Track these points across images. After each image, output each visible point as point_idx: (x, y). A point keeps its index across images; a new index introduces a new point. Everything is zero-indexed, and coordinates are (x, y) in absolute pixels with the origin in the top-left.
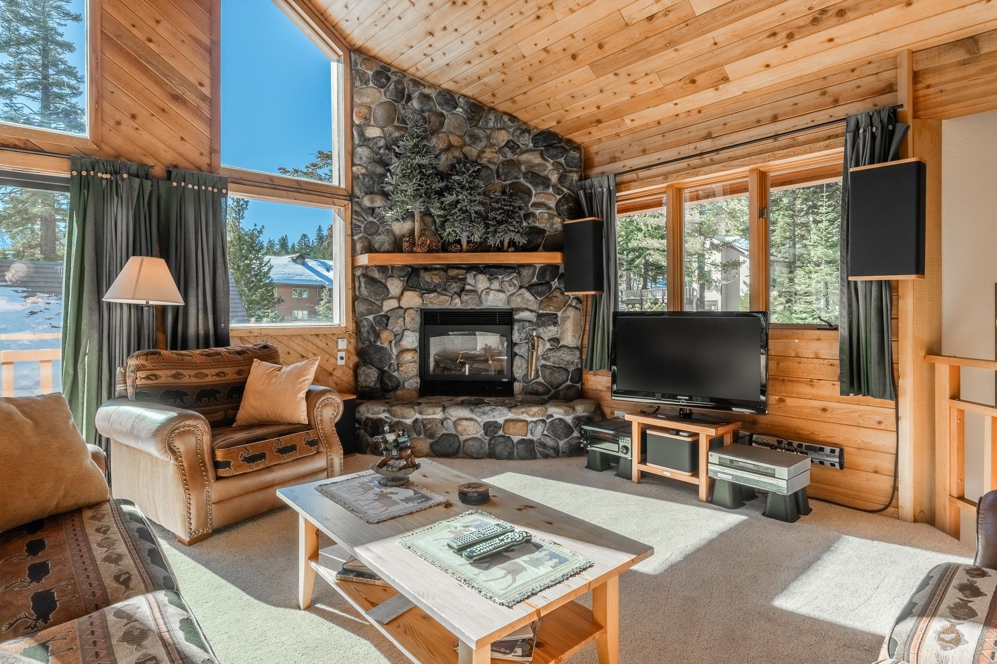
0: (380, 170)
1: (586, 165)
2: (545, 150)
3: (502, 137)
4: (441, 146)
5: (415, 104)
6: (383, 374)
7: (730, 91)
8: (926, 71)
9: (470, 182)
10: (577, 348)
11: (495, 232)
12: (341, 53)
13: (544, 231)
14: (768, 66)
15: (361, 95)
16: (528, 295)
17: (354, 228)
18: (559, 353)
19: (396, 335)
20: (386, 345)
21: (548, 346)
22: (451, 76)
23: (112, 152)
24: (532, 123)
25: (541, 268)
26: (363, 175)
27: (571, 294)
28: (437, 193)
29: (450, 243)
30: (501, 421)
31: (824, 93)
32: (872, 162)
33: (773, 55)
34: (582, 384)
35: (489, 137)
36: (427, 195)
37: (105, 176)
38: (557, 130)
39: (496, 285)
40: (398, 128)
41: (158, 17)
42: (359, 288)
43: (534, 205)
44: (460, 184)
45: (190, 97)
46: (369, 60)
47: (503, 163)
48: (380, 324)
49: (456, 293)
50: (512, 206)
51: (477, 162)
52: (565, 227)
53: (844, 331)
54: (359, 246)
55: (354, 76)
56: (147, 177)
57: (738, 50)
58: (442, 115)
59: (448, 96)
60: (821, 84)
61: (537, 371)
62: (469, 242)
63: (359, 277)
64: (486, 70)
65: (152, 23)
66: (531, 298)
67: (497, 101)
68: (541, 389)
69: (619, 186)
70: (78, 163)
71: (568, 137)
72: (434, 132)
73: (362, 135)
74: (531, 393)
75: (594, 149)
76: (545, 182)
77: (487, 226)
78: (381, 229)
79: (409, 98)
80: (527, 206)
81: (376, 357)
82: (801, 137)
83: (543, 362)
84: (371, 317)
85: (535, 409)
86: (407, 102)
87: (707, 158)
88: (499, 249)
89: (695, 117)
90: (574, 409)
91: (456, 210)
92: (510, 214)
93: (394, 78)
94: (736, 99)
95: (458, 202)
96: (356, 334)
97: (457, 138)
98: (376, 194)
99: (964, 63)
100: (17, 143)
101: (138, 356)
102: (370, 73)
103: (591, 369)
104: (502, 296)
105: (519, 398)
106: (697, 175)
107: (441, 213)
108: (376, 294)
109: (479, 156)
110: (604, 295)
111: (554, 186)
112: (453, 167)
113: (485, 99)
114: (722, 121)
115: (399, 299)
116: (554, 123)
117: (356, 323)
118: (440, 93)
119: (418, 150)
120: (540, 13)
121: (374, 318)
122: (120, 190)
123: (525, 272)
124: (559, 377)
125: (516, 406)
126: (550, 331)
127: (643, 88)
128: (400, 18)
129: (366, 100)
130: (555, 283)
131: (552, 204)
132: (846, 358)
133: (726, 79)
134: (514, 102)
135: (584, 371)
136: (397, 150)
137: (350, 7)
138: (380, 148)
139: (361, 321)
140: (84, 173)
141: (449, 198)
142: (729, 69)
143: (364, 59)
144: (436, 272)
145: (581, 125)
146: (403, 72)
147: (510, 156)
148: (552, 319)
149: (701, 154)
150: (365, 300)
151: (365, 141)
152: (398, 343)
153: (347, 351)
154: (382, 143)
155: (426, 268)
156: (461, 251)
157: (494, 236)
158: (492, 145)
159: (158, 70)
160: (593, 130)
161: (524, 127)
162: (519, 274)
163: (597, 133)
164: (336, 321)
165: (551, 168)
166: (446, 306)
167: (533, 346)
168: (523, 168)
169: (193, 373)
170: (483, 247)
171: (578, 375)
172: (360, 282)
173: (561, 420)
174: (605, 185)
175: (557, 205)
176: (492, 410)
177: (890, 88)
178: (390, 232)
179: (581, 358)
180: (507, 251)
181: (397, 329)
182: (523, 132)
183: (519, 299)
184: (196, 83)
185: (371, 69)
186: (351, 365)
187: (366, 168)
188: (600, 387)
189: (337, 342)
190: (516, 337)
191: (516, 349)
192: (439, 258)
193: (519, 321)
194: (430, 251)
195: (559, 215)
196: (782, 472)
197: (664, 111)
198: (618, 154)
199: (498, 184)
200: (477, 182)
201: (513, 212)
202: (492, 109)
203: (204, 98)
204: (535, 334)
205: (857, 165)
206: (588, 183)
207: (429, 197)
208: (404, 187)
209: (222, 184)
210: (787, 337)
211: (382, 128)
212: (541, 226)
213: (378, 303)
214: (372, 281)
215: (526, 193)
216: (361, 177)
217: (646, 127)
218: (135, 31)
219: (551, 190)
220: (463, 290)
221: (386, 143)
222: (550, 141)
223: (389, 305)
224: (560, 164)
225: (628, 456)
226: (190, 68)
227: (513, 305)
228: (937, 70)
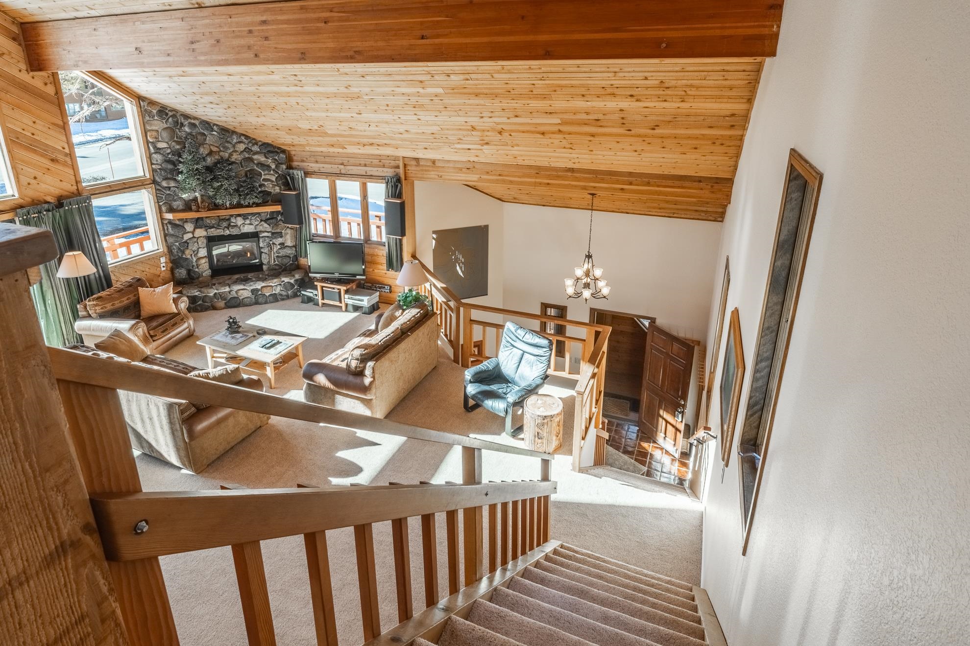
0: (170, 166)
1: (290, 159)
2: (267, 153)
3: (241, 147)
4: (206, 153)
6: (189, 271)
7: (348, 151)
10: (293, 246)
11: (245, 198)
12: (133, 101)
13: (271, 192)
15: (151, 124)
16: (266, 225)
17: (158, 199)
19: (194, 252)
20: (189, 257)
22: (209, 118)
23: (30, 200)
24: (258, 139)
25: (271, 212)
27: (288, 225)
28: (209, 182)
29: (220, 206)
30: (259, 287)
31: (380, 161)
32: (392, 196)
34: (298, 262)
35: (234, 146)
37: (34, 215)
39: (248, 222)
40: (178, 143)
41: (34, 119)
42: (167, 229)
43: (264, 180)
45: (61, 157)
46: (153, 103)
47: (243, 159)
48: (183, 247)
49: (225, 227)
51: (228, 160)
54: (164, 209)
55: (144, 114)
56: (53, 210)
58: (204, 134)
59: (207, 125)
61: (274, 259)
62: (230, 204)
63: (166, 224)
64: (230, 121)
65: (31, 124)
68: (277, 267)
70: (21, 213)
71: (279, 146)
72: (201, 144)
73: (155, 147)
74: (272, 271)
75: (293, 153)
76: (268, 169)
77: (240, 195)
78: (176, 197)
79: (182, 125)
80: (260, 181)
81: (185, 264)
83: (277, 255)
84: (177, 244)
85: (275, 279)
86: (181, 127)
88: (248, 206)
89: (337, 154)
90: (294, 276)
93: (170, 114)
96: (169, 252)
97: (215, 148)
98: (169, 180)
99: (416, 166)
101: (93, 301)
102: (155, 112)
103: (301, 257)
104: (252, 226)
105: (267, 273)
108: (178, 232)
109: (229, 157)
110: (304, 225)
111: (274, 170)
112: (216, 164)
113: (230, 127)
115: (193, 233)
116: (270, 142)
117: (168, 248)
118: (201, 123)
121: (180, 244)
122: (44, 221)
123: (263, 215)
124: (286, 261)
125: (265, 279)
126: (280, 240)
128: (176, 97)
129: (155, 127)
130: (279, 218)
131: (274, 179)
133: (345, 148)
135: (298, 257)
136: (181, 159)
137: (142, 87)
138: (168, 154)
139: (171, 246)
140: (25, 217)
143: (149, 103)
144: (213, 219)
147: (247, 156)
148: (280, 235)
149: (340, 173)
150: (172, 235)
151: (158, 150)
152: (196, 255)
153: (166, 262)
154: (169, 151)
155: (207, 217)
156: (227, 209)
157: (244, 201)
158: (236, 151)
159: (41, 149)
160: (291, 147)
161: (254, 141)
162: (259, 216)
163: (293, 148)
165: (271, 161)
166: (221, 234)
167: (271, 249)
168: (255, 162)
169: (118, 301)
170: (239, 206)
171: (296, 258)
172: (168, 226)
173: (288, 282)
174: (300, 175)
175: (276, 180)
176: (255, 284)
177: (398, 167)
178: (181, 199)
179: (296, 251)
180: (252, 207)
181: (195, 248)
182: (253, 145)
183: (261, 227)
184: (61, 149)
185: (155, 109)
186: (169, 269)
187: (161, 166)
188: (306, 263)
189: (160, 259)
190: (261, 245)
191: (262, 250)
192: (215, 213)
193: (263, 237)
194: (209, 210)
195: (278, 186)
198: (305, 159)
199: (242, 171)
201: (253, 188)
202: (234, 132)
203: (66, 155)
204: (271, 242)
205: (388, 197)
206: (291, 171)
208: (190, 181)
209: (88, 198)
210: (373, 248)
211: (167, 142)
212: (269, 191)
213: (181, 236)
214: (175, 226)
215: (259, 176)
216: (158, 170)
217: (317, 151)
218: (25, 133)
219: (272, 172)
220: (229, 225)
221: (171, 151)
222: (270, 149)
223: (187, 237)
224: (276, 160)
225: (317, 298)
226: (56, 141)
227: (258, 230)
228: (410, 165)
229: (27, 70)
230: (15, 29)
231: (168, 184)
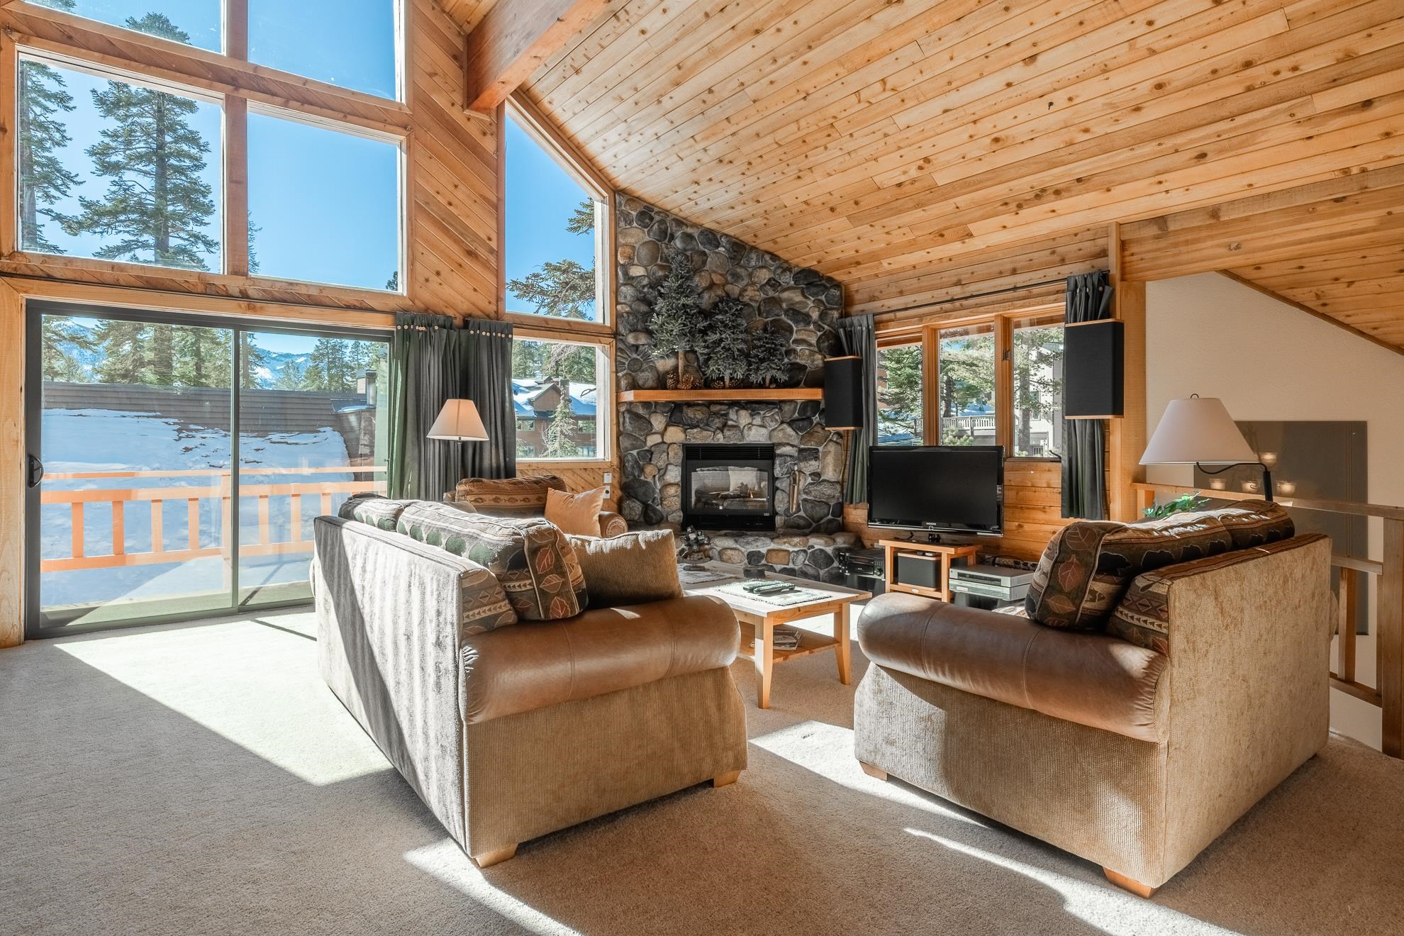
0: (644, 308)
1: (846, 302)
2: (806, 288)
3: (764, 275)
4: (704, 285)
5: (678, 243)
6: (646, 507)
7: (976, 244)
8: (1131, 241)
9: (733, 321)
10: (838, 482)
11: (758, 369)
12: (605, 194)
13: (804, 367)
14: (1005, 227)
15: (625, 235)
16: (789, 430)
17: (618, 366)
18: (819, 488)
19: (659, 470)
20: (650, 479)
21: (809, 480)
22: (714, 217)
23: (422, 306)
24: (793, 262)
25: (802, 403)
26: (627, 313)
27: (832, 429)
28: (700, 331)
29: (713, 380)
30: (764, 550)
31: (1053, 253)
32: (1085, 320)
33: (1008, 219)
34: (844, 518)
35: (750, 275)
36: (691, 334)
37: (421, 328)
38: (818, 269)
39: (758, 420)
40: (662, 268)
41: (457, 182)
42: (624, 423)
43: (796, 341)
44: (722, 322)
45: (482, 252)
46: (634, 201)
47: (764, 300)
48: (644, 459)
49: (718, 428)
50: (773, 343)
51: (738, 300)
52: (825, 363)
53: (1065, 463)
54: (623, 383)
55: (618, 218)
56: (451, 327)
57: (978, 214)
58: (704, 254)
59: (710, 236)
60: (1052, 244)
61: (798, 505)
62: (731, 379)
63: (623, 413)
64: (749, 215)
65: (451, 188)
66: (793, 433)
67: (758, 241)
68: (802, 522)
69: (878, 324)
70: (402, 319)
71: (829, 275)
72: (696, 271)
73: (626, 274)
74: (792, 527)
75: (854, 287)
76: (806, 319)
77: (750, 364)
78: (645, 366)
79: (672, 237)
80: (788, 342)
81: (641, 491)
82: (1036, 290)
83: (805, 496)
84: (635, 452)
85: (796, 540)
86: (670, 241)
87: (957, 304)
88: (761, 386)
89: (946, 264)
90: (834, 541)
91: (719, 349)
92: (772, 352)
93: (657, 218)
94: (982, 252)
95: (721, 340)
96: (620, 469)
97: (719, 277)
98: (640, 331)
99: (1157, 237)
100: (356, 303)
101: (466, 483)
102: (635, 214)
103: (851, 503)
104: (764, 431)
105: (781, 531)
106: (948, 319)
107: (706, 351)
108: (640, 430)
109: (740, 294)
110: (864, 430)
111: (815, 323)
112: (715, 305)
113: (747, 238)
114: (970, 269)
115: (662, 434)
116: (815, 263)
117: (620, 458)
118: (702, 233)
119: (682, 291)
120: (800, 174)
121: (638, 453)
122: (433, 341)
123: (786, 408)
124: (820, 511)
125: (778, 537)
126: (813, 466)
127: (898, 238)
128: (667, 168)
129: (630, 240)
130: (816, 419)
131: (813, 340)
132: (1066, 486)
133: (970, 235)
134: (776, 243)
135: (845, 506)
136: (662, 291)
137: (619, 157)
138: (644, 287)
139: (625, 456)
140: (406, 327)
141: (713, 337)
142: (972, 227)
143: (628, 200)
144: (698, 408)
145: (840, 265)
146: (666, 212)
147: (771, 293)
148: (814, 454)
149: (952, 300)
150: (629, 435)
151: (629, 280)
152: (662, 477)
153: (611, 485)
154: (645, 282)
155: (689, 404)
156: (724, 388)
157: (756, 373)
158: (753, 284)
159: (456, 229)
160: (852, 270)
161: (785, 265)
162: (780, 409)
163: (856, 273)
164: (600, 455)
165: (812, 305)
166: (709, 441)
167: (795, 480)
168: (784, 305)
170: (745, 384)
171: (840, 510)
172: (624, 417)
173: (821, 551)
174: (865, 323)
175: (818, 341)
176: (756, 541)
177: (1103, 253)
178: (654, 368)
179: (841, 492)
180: (769, 388)
181: (661, 464)
182: (784, 271)
183: (781, 435)
184: (485, 238)
185: (635, 210)
186: (615, 499)
187: (630, 307)
188: (858, 520)
189: (603, 476)
190: (778, 471)
191: (778, 484)
192: (703, 395)
193: (781, 455)
194: (694, 388)
195: (820, 351)
196: (1006, 581)
197: (917, 257)
198: (877, 294)
199: (759, 321)
200: (739, 320)
201: (775, 350)
202: (753, 248)
203: (491, 251)
204: (796, 468)
205: (1075, 321)
206: (848, 320)
207: (693, 336)
208: (670, 327)
209: (508, 328)
210: (1024, 469)
211: (645, 267)
212: (803, 362)
213: (642, 438)
214: (636, 417)
215: (787, 331)
216: (625, 315)
217: (903, 270)
218: (439, 198)
219: (812, 327)
220: (725, 425)
221: (649, 283)
222: (811, 280)
223: (653, 440)
224: (821, 301)
225: (882, 578)
226: (482, 226)
227: (775, 441)
228: (1139, 241)
229: (462, 106)
230: (459, 44)
231: (637, 340)
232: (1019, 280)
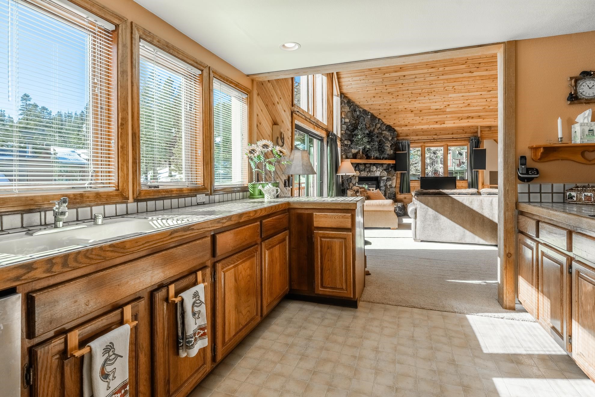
0: (350, 133)
1: (398, 136)
2: (389, 131)
3: (379, 125)
8: (483, 131)
12: (339, 94)
13: (388, 154)
14: (454, 123)
15: (344, 109)
17: (342, 151)
18: (392, 189)
21: (389, 187)
24: (386, 123)
25: (387, 164)
31: (463, 131)
32: (474, 148)
33: (457, 121)
34: (396, 198)
35: (376, 125)
39: (378, 169)
40: (353, 120)
43: (385, 146)
47: (379, 133)
48: (349, 181)
49: (368, 172)
52: (393, 153)
55: (342, 103)
57: (450, 119)
58: (364, 117)
59: (366, 112)
60: (462, 129)
61: (387, 194)
64: (383, 108)
66: (386, 173)
69: (411, 143)
70: (327, 133)
71: (394, 128)
73: (344, 121)
75: (400, 132)
76: (387, 139)
77: (380, 152)
78: (348, 151)
79: (356, 111)
82: (459, 139)
83: (388, 192)
86: (354, 112)
87: (435, 140)
88: (380, 159)
93: (352, 104)
94: (444, 128)
97: (368, 125)
98: (349, 140)
99: (489, 131)
102: (346, 102)
103: (402, 193)
109: (374, 131)
111: (390, 141)
113: (376, 115)
114: (439, 132)
118: (363, 110)
123: (385, 166)
126: (390, 183)
127: (424, 121)
129: (346, 110)
130: (391, 169)
133: (444, 124)
135: (396, 194)
138: (349, 125)
142: (446, 122)
143: (344, 97)
144: (364, 165)
145: (400, 126)
146: (354, 102)
147: (380, 131)
148: (390, 179)
151: (345, 123)
155: (361, 164)
156: (373, 159)
158: (376, 128)
160: (403, 127)
161: (384, 123)
162: (383, 166)
165: (389, 136)
166: (365, 175)
168: (383, 135)
170: (377, 158)
174: (407, 142)
175: (390, 146)
177: (477, 132)
178: (352, 152)
179: (396, 190)
180: (383, 160)
182: (383, 125)
183: (383, 174)
185: (346, 100)
187: (345, 132)
188: (402, 198)
191: (382, 188)
192: (366, 161)
193: (383, 180)
194: (363, 159)
195: (392, 150)
197: (425, 126)
202: (377, 118)
204: (387, 183)
206: (400, 141)
211: (349, 119)
215: (384, 143)
216: (344, 134)
217: (419, 129)
220: (370, 170)
221: (350, 124)
222: (390, 128)
224: (392, 135)
227: (381, 175)
228: (485, 131)
231: (348, 143)
232: (454, 136)
